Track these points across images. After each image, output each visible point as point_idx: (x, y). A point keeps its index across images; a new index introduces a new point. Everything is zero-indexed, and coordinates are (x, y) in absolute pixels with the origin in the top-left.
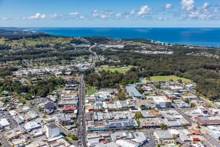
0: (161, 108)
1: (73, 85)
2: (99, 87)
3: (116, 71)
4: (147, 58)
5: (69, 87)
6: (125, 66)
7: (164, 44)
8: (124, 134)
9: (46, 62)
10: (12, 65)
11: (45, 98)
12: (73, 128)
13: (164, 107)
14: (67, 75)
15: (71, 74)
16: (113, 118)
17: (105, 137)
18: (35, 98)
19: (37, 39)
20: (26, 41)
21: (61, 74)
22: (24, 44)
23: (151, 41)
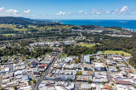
0: (98, 70)
1: (55, 53)
2: (69, 55)
3: (85, 46)
4: (112, 39)
5: (53, 53)
6: (94, 43)
7: (130, 30)
8: (63, 83)
9: (50, 39)
10: (32, 40)
11: (36, 59)
12: (38, 76)
13: (100, 70)
14: (56, 47)
15: (59, 47)
16: (64, 73)
17: (51, 84)
18: (31, 58)
19: (54, 26)
20: (47, 27)
21: (53, 46)
22: (46, 29)
23: (122, 28)
